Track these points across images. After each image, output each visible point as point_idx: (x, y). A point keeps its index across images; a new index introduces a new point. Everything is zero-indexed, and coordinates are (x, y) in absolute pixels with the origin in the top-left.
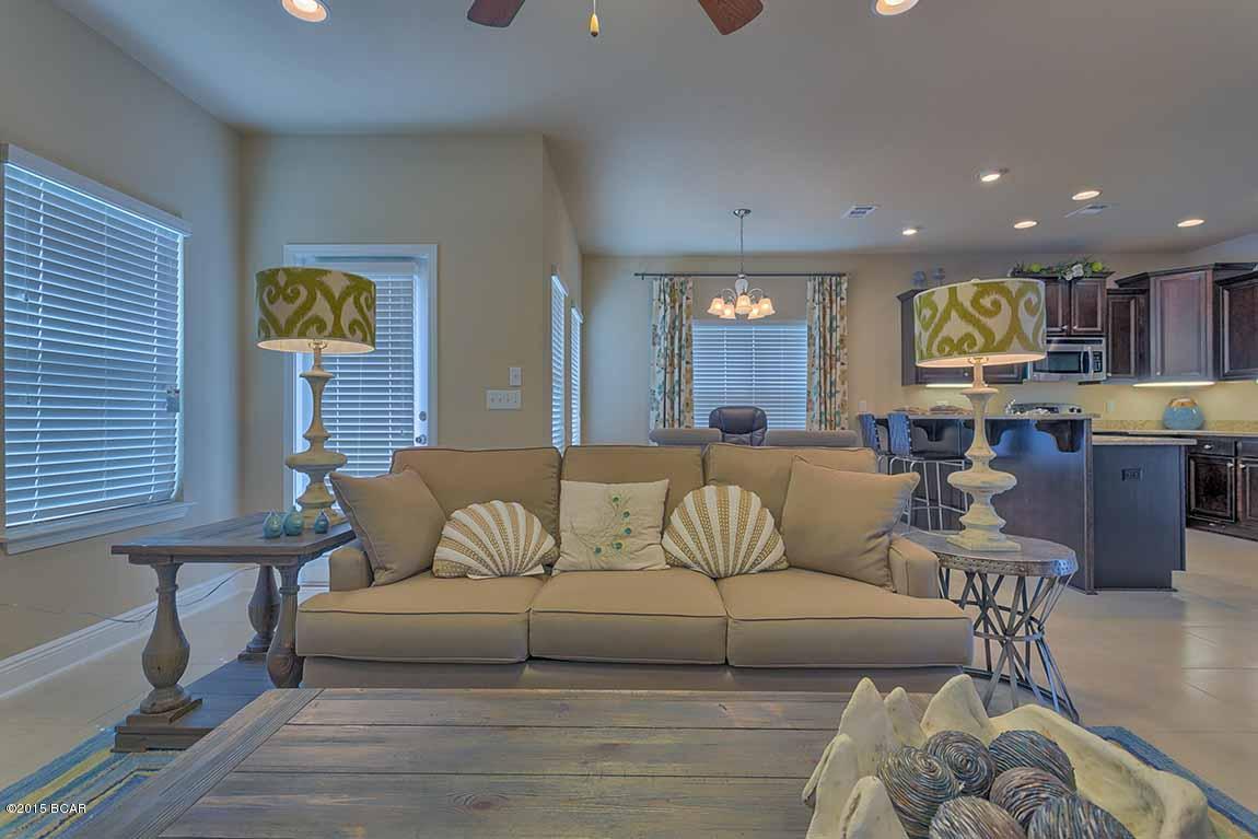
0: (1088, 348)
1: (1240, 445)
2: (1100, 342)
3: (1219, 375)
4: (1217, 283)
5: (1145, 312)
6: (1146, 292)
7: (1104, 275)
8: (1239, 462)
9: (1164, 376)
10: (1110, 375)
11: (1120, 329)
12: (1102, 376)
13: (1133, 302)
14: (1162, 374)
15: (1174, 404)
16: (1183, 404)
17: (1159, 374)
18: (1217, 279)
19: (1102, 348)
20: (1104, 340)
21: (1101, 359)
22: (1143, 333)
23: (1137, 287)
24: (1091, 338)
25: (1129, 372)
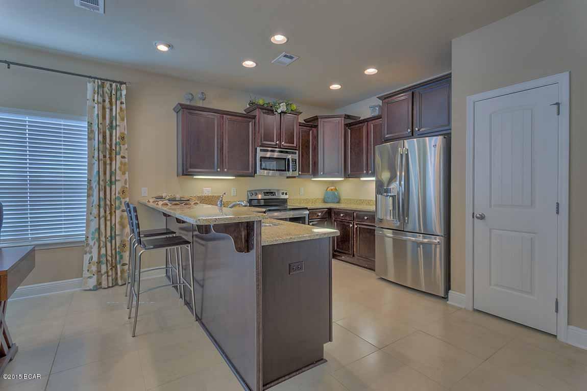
0: (290, 156)
1: (355, 214)
2: (296, 153)
3: (347, 176)
4: (346, 125)
5: (316, 138)
6: (316, 127)
7: (297, 113)
8: (355, 224)
9: (324, 175)
10: (300, 173)
11: (305, 146)
12: (296, 174)
13: (311, 132)
14: (323, 173)
15: (328, 190)
16: (332, 190)
17: (322, 173)
18: (346, 123)
19: (296, 157)
20: (297, 152)
21: (296, 163)
22: (315, 149)
23: (312, 123)
24: (291, 150)
25: (309, 172)
